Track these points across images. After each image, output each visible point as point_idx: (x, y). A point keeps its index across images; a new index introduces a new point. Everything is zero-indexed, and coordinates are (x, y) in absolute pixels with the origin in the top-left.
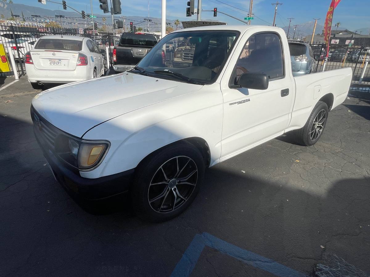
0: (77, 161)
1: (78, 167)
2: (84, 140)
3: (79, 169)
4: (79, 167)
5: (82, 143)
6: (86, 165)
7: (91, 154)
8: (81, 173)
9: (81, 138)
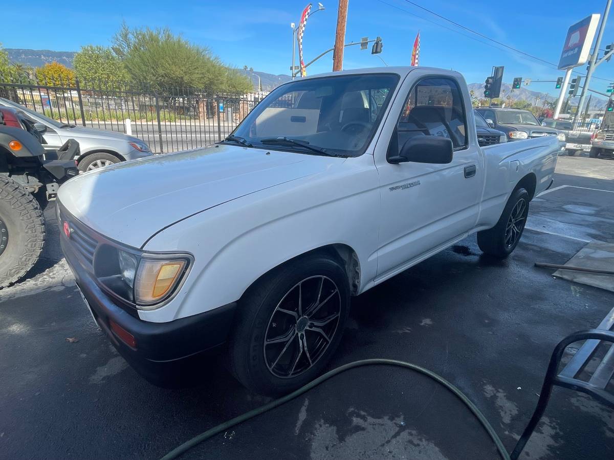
0: (134, 291)
1: (134, 301)
2: (145, 252)
3: (137, 306)
4: (137, 303)
5: (143, 258)
6: (149, 298)
7: (159, 278)
8: (141, 313)
9: (141, 250)
